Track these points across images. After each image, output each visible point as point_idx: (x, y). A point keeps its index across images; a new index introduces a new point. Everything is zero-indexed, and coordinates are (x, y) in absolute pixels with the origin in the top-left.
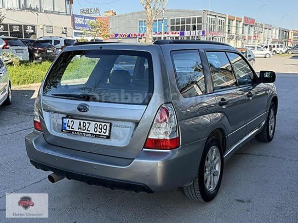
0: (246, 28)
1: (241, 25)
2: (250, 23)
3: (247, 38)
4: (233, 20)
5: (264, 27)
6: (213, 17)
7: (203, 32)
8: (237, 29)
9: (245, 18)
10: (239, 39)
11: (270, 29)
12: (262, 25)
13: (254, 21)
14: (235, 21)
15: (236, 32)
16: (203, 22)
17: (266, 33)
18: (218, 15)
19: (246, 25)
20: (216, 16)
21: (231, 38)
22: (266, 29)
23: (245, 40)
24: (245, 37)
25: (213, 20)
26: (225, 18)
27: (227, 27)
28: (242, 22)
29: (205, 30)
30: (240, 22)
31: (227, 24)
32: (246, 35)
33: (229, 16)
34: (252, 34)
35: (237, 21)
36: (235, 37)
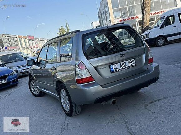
0: (30, 42)
1: (27, 40)
2: (31, 39)
3: (32, 47)
4: (21, 38)
5: (40, 40)
6: (9, 38)
7: (6, 47)
8: (25, 43)
9: (28, 36)
10: (28, 49)
11: (43, 41)
12: (38, 39)
13: (33, 37)
14: (23, 38)
15: (26, 45)
16: (3, 42)
17: (42, 43)
18: (12, 36)
19: (30, 40)
20: (11, 37)
21: (24, 48)
22: (41, 41)
23: (31, 49)
24: (31, 47)
25: (10, 39)
26: (16, 37)
27: (19, 43)
28: (27, 39)
29: (7, 46)
30: (26, 39)
31: (19, 40)
32: (32, 45)
33: (18, 36)
34: (35, 45)
35: (24, 38)
36: (26, 48)
